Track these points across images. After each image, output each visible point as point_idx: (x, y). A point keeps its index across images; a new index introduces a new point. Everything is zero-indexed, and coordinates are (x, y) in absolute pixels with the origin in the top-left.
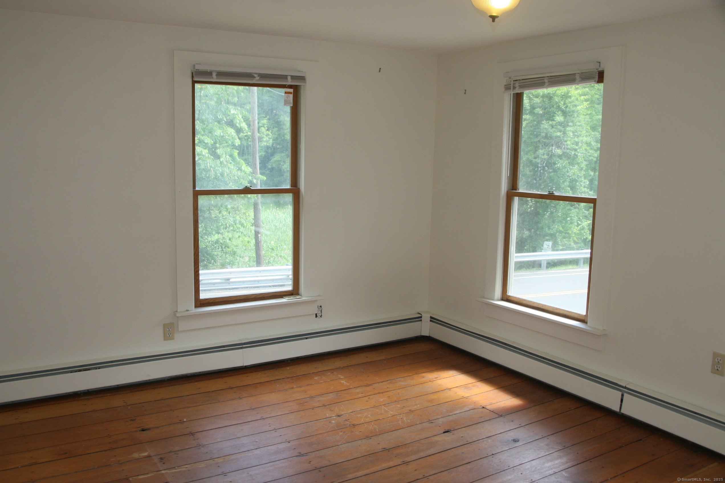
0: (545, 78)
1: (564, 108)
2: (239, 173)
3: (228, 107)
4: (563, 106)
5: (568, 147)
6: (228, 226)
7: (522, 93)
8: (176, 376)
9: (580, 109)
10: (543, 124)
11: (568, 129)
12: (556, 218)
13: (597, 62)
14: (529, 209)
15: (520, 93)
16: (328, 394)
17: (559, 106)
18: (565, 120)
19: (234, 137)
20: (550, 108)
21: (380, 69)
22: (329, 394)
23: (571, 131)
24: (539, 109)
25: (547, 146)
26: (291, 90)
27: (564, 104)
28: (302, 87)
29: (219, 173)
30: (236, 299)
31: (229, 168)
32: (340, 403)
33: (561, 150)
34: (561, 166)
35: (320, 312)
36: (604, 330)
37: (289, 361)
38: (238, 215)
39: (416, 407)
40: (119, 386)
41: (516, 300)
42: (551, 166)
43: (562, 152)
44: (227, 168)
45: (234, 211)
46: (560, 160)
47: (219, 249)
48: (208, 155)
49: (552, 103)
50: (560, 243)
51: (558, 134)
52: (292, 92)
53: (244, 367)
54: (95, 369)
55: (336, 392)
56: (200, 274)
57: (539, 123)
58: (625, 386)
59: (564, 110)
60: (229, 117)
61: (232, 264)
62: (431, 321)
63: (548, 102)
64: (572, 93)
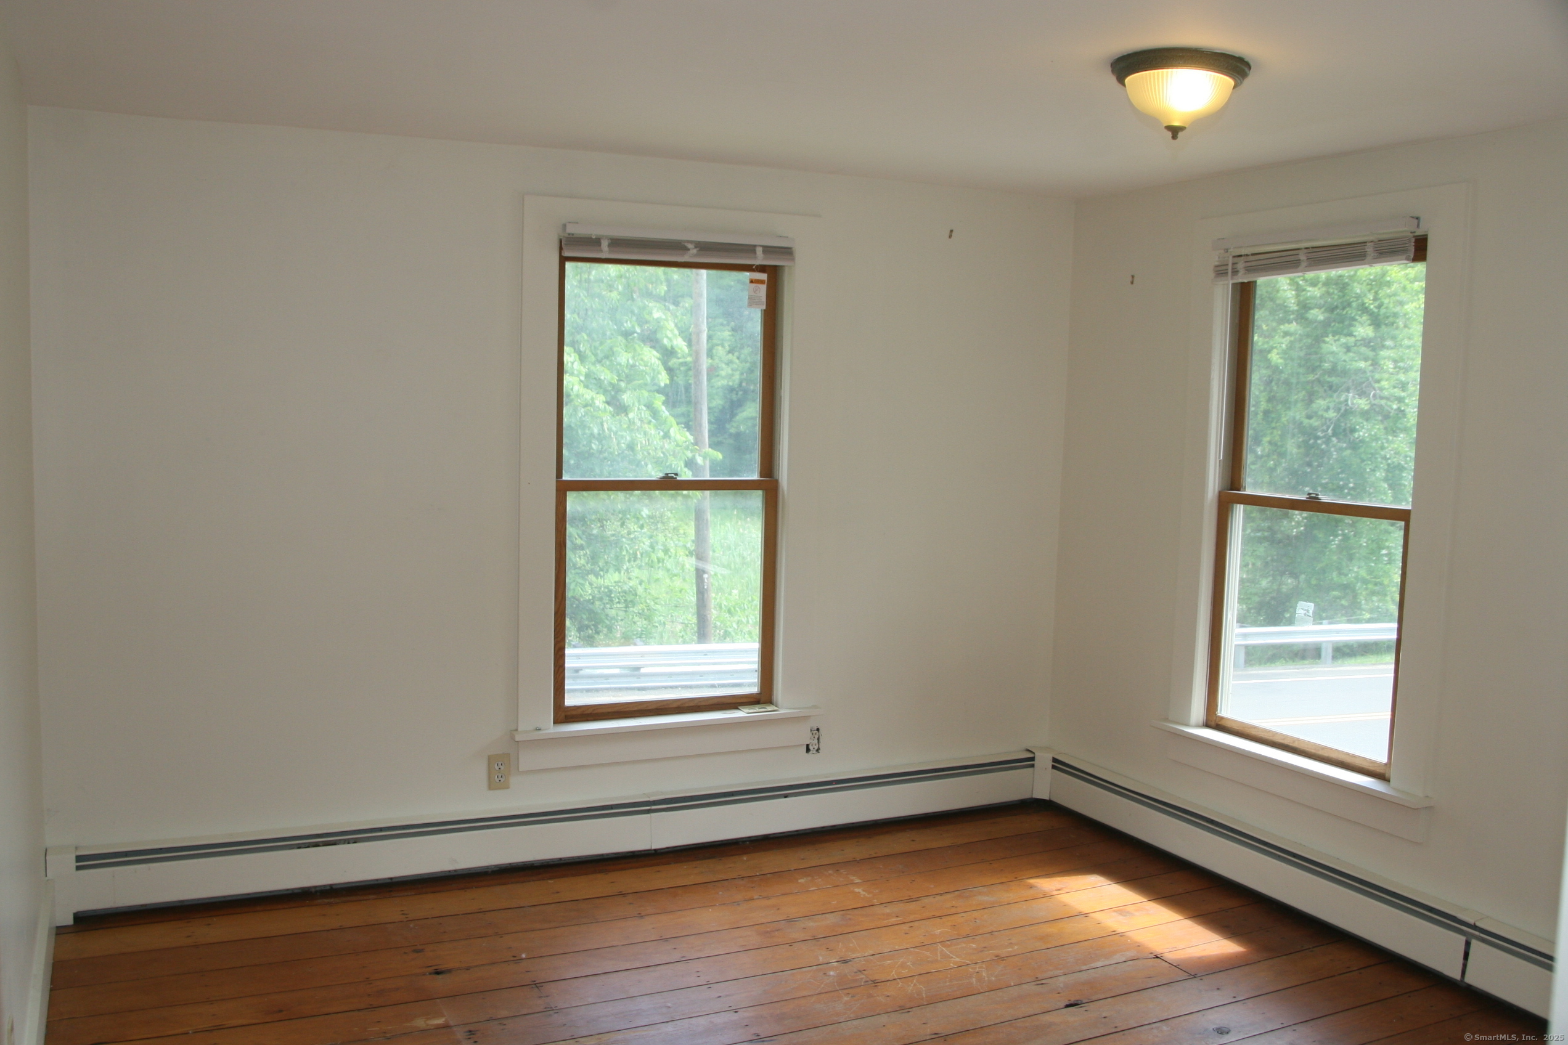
0: (1300, 252)
1: (1375, 307)
2: (666, 445)
3: (645, 304)
4: (1372, 304)
5: (1382, 395)
6: (639, 556)
7: (1253, 282)
8: (510, 864)
9: (1412, 310)
10: (1327, 343)
11: (1383, 353)
12: (1354, 551)
13: (1413, 217)
14: (1295, 530)
15: (1249, 283)
16: (824, 915)
17: (1363, 304)
18: (1378, 335)
19: (655, 368)
20: (1343, 309)
21: (952, 231)
22: (827, 915)
23: (1389, 358)
24: (1317, 310)
25: (1335, 391)
26: (764, 276)
27: (1375, 299)
28: (787, 270)
29: (624, 443)
30: (640, 707)
31: (645, 434)
32: (850, 935)
33: (1367, 401)
34: (1366, 435)
35: (817, 741)
36: (1427, 797)
37: (748, 843)
38: (662, 532)
39: (1010, 949)
40: (394, 880)
41: (1236, 727)
42: (1345, 435)
43: (1369, 404)
44: (642, 433)
45: (653, 523)
46: (1365, 423)
47: (619, 603)
48: (605, 407)
49: (1348, 298)
50: (1364, 607)
51: (1361, 365)
52: (765, 281)
53: (653, 852)
54: (347, 842)
55: (841, 913)
56: (566, 655)
57: (1318, 340)
58: (1473, 924)
59: (1373, 312)
60: (648, 325)
61: (645, 636)
62: (1054, 767)
63: (1339, 296)
64: (1393, 275)
